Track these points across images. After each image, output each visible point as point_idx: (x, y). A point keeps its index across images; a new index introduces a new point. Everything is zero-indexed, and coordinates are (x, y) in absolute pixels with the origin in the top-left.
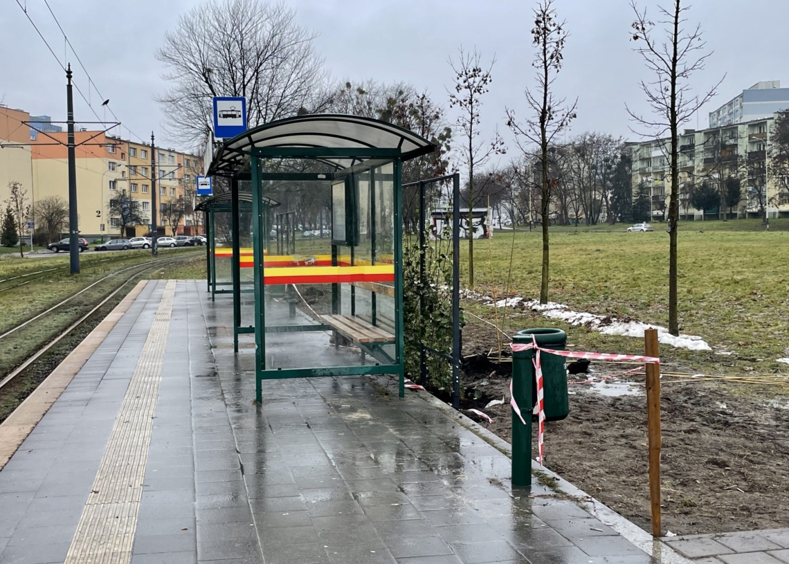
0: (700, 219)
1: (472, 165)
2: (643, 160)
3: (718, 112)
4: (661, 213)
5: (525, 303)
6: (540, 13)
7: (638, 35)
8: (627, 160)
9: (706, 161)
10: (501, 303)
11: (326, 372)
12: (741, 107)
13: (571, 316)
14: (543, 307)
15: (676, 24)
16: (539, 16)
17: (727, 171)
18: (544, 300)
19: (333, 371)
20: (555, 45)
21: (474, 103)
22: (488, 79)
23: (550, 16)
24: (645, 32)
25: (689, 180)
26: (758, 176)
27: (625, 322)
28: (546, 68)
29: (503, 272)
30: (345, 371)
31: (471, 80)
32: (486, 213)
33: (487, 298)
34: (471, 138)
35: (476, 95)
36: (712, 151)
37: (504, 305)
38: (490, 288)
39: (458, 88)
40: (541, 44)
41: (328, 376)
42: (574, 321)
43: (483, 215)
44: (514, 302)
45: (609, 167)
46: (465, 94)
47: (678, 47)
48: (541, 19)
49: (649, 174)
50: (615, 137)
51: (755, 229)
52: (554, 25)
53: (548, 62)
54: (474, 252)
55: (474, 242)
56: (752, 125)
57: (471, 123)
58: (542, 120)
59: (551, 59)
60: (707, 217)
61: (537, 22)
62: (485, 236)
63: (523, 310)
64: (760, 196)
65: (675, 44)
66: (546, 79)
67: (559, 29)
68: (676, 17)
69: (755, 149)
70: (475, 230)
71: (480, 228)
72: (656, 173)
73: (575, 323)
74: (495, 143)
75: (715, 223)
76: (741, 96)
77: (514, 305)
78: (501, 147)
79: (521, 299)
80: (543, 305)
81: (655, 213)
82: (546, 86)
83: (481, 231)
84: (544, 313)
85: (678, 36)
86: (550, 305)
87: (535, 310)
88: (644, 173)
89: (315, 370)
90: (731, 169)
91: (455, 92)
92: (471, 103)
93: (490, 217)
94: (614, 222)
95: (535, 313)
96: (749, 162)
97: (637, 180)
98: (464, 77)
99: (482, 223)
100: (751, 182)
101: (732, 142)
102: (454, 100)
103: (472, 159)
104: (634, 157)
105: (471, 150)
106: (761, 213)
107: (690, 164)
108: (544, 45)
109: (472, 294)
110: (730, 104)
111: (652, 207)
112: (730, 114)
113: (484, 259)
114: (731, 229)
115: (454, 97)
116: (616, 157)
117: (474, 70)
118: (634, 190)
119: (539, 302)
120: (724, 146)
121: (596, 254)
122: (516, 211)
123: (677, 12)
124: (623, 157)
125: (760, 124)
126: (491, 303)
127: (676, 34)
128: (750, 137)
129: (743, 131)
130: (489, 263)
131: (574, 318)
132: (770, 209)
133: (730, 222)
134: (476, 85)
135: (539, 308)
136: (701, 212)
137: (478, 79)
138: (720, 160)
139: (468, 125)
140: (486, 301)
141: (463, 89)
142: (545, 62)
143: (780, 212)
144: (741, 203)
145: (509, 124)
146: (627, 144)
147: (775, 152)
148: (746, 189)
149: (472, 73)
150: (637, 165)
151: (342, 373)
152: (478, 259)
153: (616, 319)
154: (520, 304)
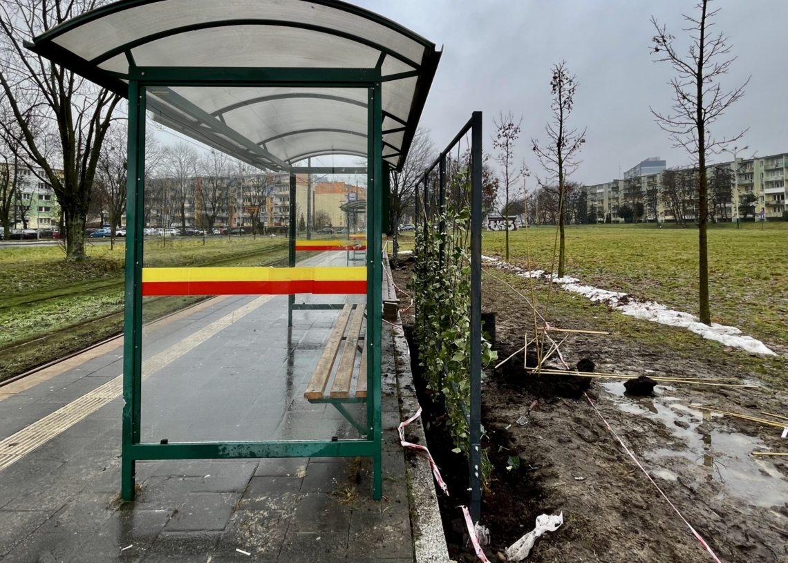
0: (622, 223)
1: (508, 184)
2: (592, 194)
3: (628, 172)
4: (602, 219)
5: (546, 276)
6: (556, 71)
7: (659, 48)
8: (584, 194)
9: (625, 195)
10: (527, 274)
11: (244, 451)
12: (641, 169)
13: (587, 290)
14: (561, 280)
15: (702, 29)
16: (555, 73)
17: (637, 199)
18: (561, 275)
19: (255, 450)
20: (567, 93)
21: (509, 145)
22: (518, 130)
23: (564, 73)
24: (667, 44)
25: (617, 203)
26: (653, 202)
27: (641, 302)
28: (561, 109)
29: (526, 250)
30: (276, 450)
31: (507, 132)
32: (515, 218)
33: (518, 269)
34: (507, 167)
35: (510, 140)
36: (629, 190)
37: (529, 276)
38: (519, 260)
39: (499, 136)
40: (558, 92)
41: (246, 457)
42: (592, 297)
43: (513, 219)
44: (537, 274)
45: (576, 197)
46: (503, 140)
47: (704, 50)
48: (557, 75)
49: (595, 201)
50: (579, 183)
51: (653, 228)
52: (567, 79)
53: (562, 106)
54: (509, 237)
55: (509, 232)
56: (649, 177)
57: (507, 158)
58: (559, 145)
59: (565, 104)
60: (626, 222)
61: (555, 78)
62: (515, 229)
63: (546, 282)
64: (655, 212)
65: (702, 47)
66: (561, 116)
67: (571, 81)
68: (703, 23)
69: (651, 189)
70: (510, 226)
71: (513, 225)
72: (599, 200)
73: (593, 299)
74: (522, 169)
75: (632, 225)
76: (640, 164)
77: (538, 276)
78: (527, 172)
79: (543, 272)
80: (561, 279)
81: (599, 219)
82: (561, 121)
83: (513, 227)
84: (563, 286)
85: (704, 40)
86: (566, 279)
87: (555, 283)
88: (593, 200)
89: (225, 447)
90: (638, 198)
91: (497, 139)
92: (507, 145)
93: (517, 220)
94: (578, 224)
95: (556, 286)
96: (649, 195)
97: (589, 203)
98: (503, 130)
99: (513, 223)
100: (649, 205)
101: (639, 185)
102: (496, 144)
103: (508, 180)
104: (588, 193)
105: (507, 174)
106: (655, 220)
107: (616, 196)
108: (560, 92)
109: (508, 265)
110: (635, 168)
111: (598, 216)
112: (635, 173)
113: (514, 241)
114: (640, 227)
115: (496, 142)
116: (579, 192)
117: (509, 125)
118: (589, 209)
119: (557, 275)
120: (635, 187)
121: (577, 240)
122: (530, 218)
123: (704, 18)
124: (583, 192)
125: (653, 177)
126: (521, 273)
127: (702, 39)
128: (648, 183)
129: (644, 180)
130: (518, 243)
131: (591, 294)
132: (661, 219)
133: (639, 224)
134: (510, 134)
135: (559, 281)
136: (623, 219)
137: (511, 131)
138: (633, 193)
139: (505, 159)
140: (518, 271)
141: (502, 137)
142: (561, 105)
143: (665, 220)
144: (644, 215)
145: (534, 149)
146: (584, 187)
147: (663, 190)
148: (646, 208)
149: (507, 127)
150: (589, 197)
151: (272, 454)
152: (511, 241)
153: (632, 299)
154: (543, 276)
